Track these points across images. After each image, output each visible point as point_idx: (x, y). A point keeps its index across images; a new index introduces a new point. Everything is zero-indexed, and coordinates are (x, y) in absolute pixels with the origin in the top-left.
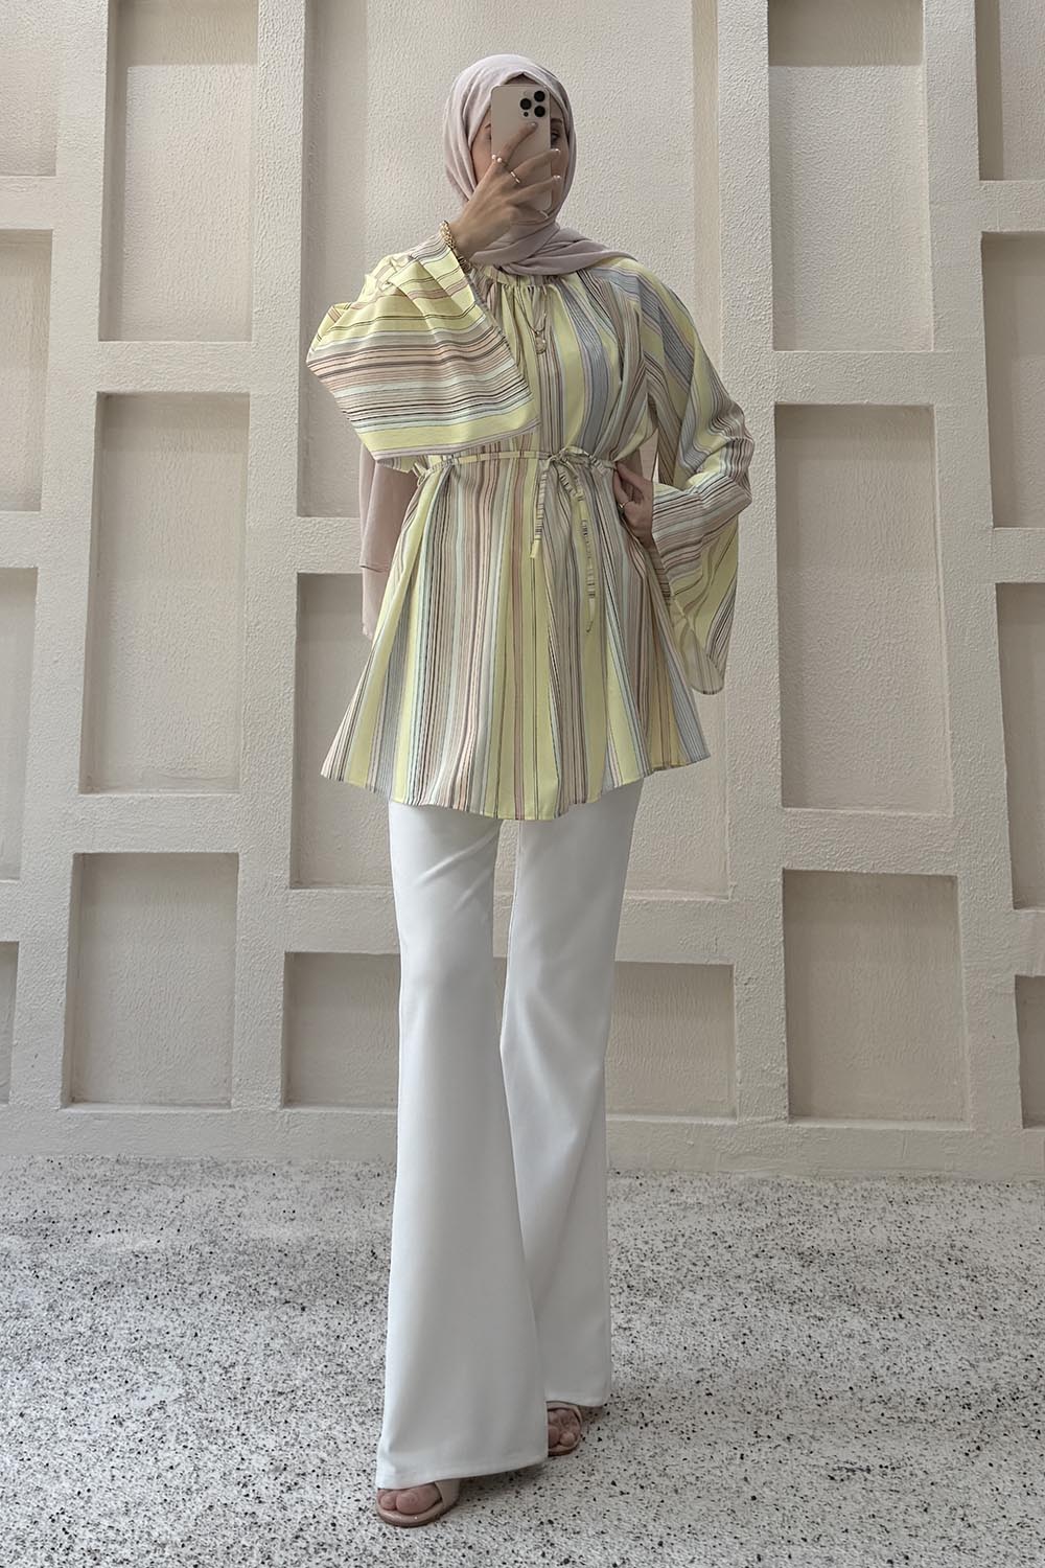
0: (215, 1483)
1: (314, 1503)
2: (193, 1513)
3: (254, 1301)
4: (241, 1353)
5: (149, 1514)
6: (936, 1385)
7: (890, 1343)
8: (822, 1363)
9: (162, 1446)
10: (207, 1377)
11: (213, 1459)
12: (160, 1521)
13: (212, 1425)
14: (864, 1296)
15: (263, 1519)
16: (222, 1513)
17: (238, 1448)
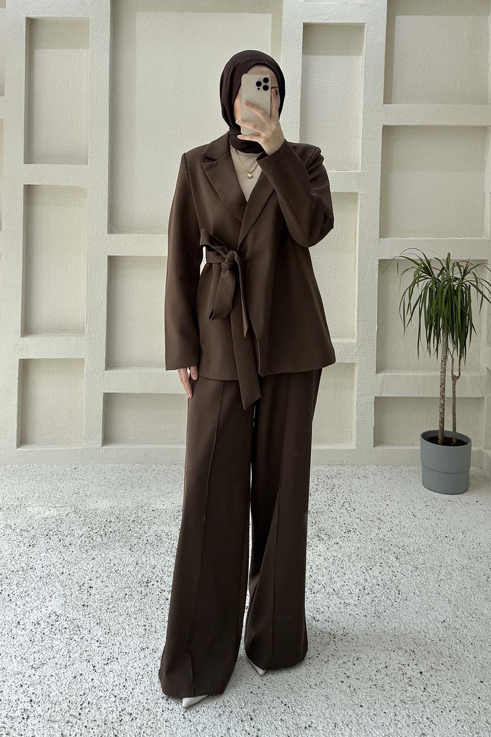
0: (76, 661)
1: (117, 671)
3: (92, 545)
4: (87, 577)
9: (54, 636)
10: (73, 593)
11: (76, 645)
13: (75, 621)
15: (97, 683)
16: (80, 680)
17: (86, 637)
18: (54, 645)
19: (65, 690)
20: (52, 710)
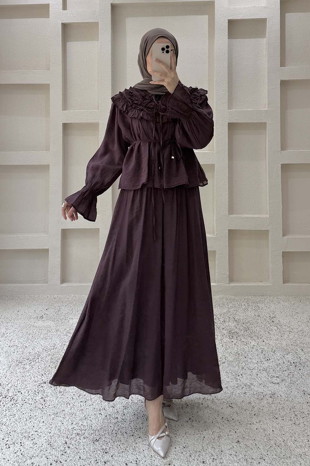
0: (106, 407)
1: (132, 413)
2: (102, 418)
5: (91, 419)
6: (276, 364)
7: (262, 350)
8: (248, 357)
12: (94, 422)
14: (253, 334)
18: (92, 398)
19: (100, 423)
20: (94, 435)
